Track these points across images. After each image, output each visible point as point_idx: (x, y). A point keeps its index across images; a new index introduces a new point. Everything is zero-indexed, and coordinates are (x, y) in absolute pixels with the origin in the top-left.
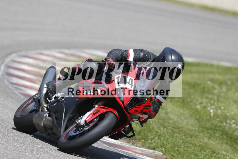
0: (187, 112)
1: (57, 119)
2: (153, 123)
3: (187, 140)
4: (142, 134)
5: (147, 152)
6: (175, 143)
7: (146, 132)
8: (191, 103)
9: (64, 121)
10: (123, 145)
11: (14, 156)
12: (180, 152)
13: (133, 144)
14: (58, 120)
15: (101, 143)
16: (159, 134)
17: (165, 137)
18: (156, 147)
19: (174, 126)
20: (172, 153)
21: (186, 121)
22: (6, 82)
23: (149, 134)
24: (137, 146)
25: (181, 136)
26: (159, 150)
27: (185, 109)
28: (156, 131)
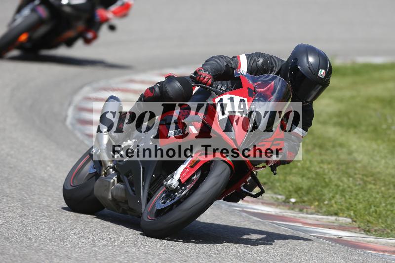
0: (383, 147)
1: (131, 184)
2: (329, 172)
3: (389, 193)
4: (314, 192)
5: (324, 220)
6: (371, 200)
7: (319, 188)
8: (389, 132)
9: (144, 186)
10: (284, 213)
11: (106, 255)
12: (379, 215)
13: (301, 211)
14: (134, 187)
15: (247, 215)
16: (341, 188)
17: (351, 192)
18: (339, 211)
19: (365, 172)
20: (367, 217)
21: (383, 162)
22: (79, 135)
23: (326, 191)
24: (307, 214)
25: (378, 187)
26: (345, 215)
27: (379, 142)
28: (336, 185)
